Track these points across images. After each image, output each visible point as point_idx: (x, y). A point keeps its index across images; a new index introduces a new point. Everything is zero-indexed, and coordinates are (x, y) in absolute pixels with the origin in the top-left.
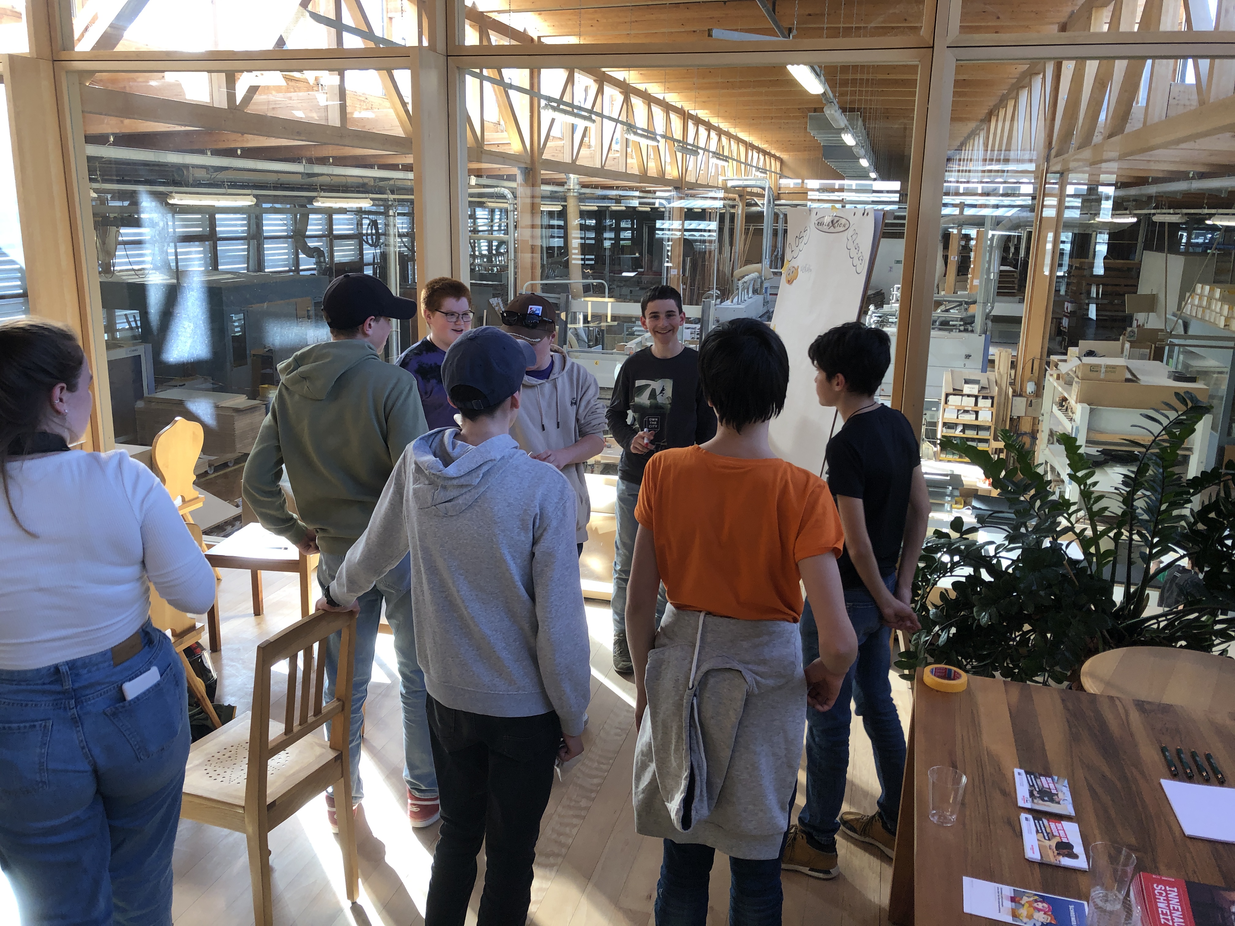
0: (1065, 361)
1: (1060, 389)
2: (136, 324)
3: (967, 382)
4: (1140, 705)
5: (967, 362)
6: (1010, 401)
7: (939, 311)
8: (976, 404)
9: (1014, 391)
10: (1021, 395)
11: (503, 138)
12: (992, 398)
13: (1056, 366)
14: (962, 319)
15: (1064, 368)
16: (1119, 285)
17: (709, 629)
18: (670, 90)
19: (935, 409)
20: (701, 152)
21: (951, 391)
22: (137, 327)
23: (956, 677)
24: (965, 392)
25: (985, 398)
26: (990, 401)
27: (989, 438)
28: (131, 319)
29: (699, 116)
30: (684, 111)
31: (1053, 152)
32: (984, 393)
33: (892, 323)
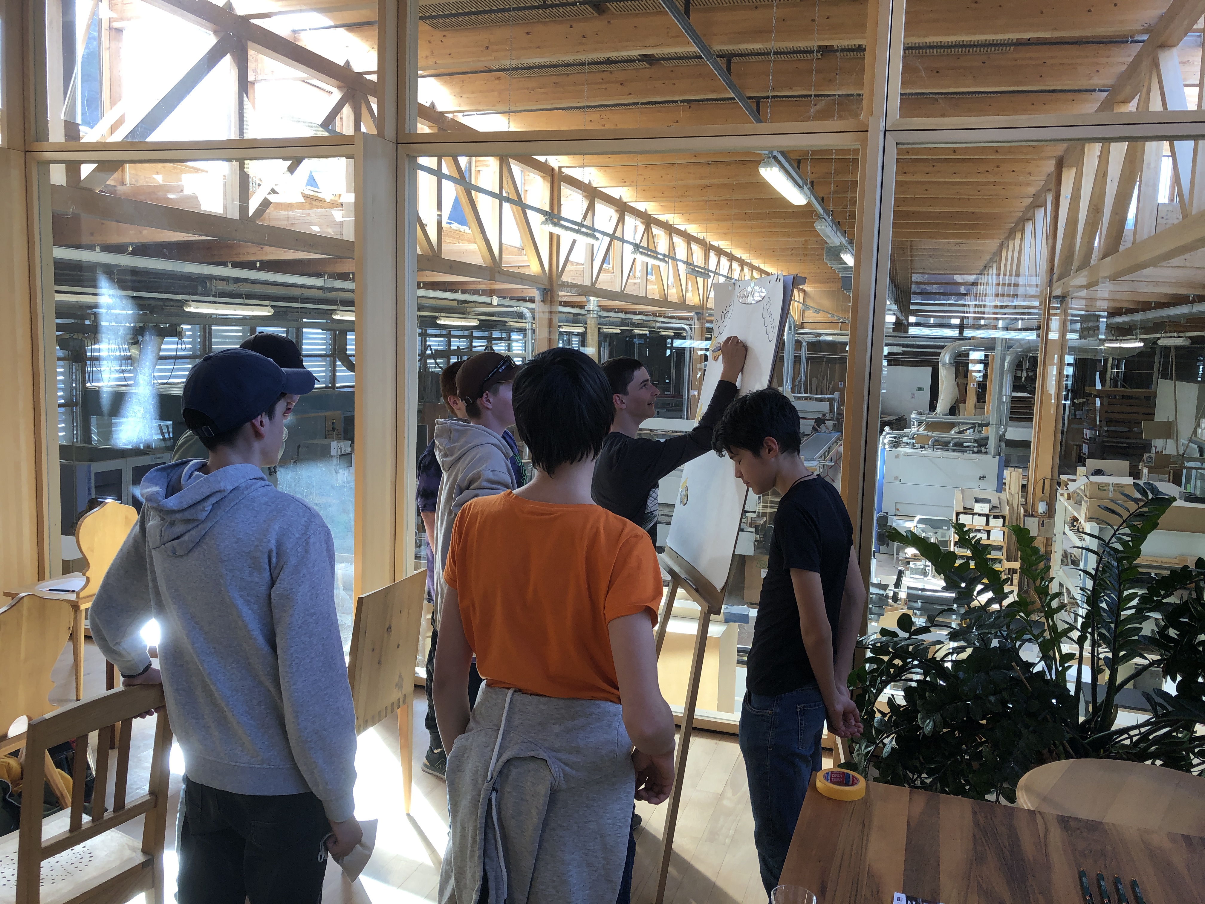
0: (1074, 480)
1: (1070, 508)
2: (169, 435)
3: (977, 501)
4: (1065, 822)
5: (982, 483)
6: (1022, 521)
7: (953, 432)
8: (987, 523)
9: (1026, 511)
10: (1032, 516)
11: (524, 261)
12: (1004, 517)
13: (1066, 485)
14: (975, 441)
15: (1072, 487)
16: (1138, 413)
17: (517, 710)
18: (690, 221)
19: (946, 528)
20: (712, 275)
21: (962, 510)
22: (170, 438)
23: (855, 782)
24: (976, 511)
25: (996, 517)
26: (1001, 520)
27: (1002, 558)
28: (165, 430)
29: (721, 247)
30: (706, 242)
31: (1055, 277)
32: (995, 513)
33: (907, 443)
